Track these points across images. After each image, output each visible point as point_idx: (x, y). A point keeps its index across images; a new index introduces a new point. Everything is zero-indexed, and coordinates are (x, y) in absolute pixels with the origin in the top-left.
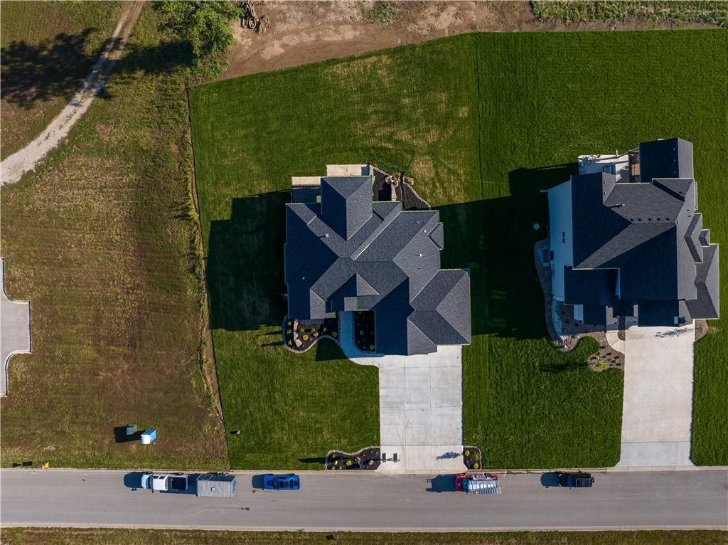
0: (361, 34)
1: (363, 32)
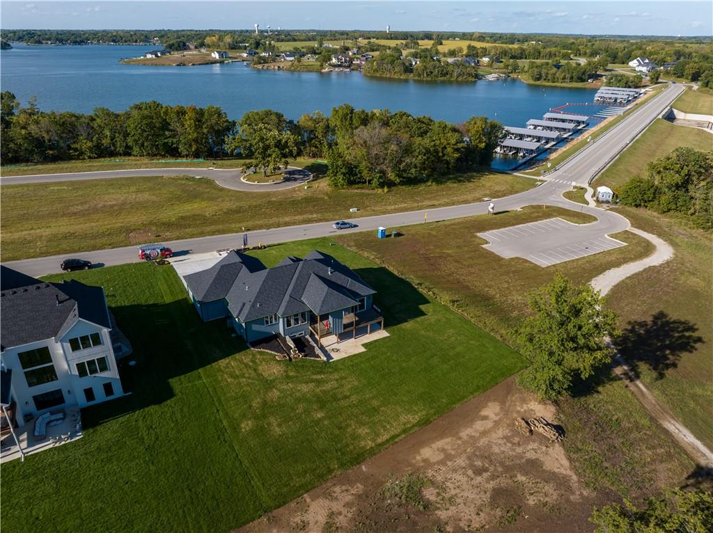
0: (414, 458)
1: (414, 461)
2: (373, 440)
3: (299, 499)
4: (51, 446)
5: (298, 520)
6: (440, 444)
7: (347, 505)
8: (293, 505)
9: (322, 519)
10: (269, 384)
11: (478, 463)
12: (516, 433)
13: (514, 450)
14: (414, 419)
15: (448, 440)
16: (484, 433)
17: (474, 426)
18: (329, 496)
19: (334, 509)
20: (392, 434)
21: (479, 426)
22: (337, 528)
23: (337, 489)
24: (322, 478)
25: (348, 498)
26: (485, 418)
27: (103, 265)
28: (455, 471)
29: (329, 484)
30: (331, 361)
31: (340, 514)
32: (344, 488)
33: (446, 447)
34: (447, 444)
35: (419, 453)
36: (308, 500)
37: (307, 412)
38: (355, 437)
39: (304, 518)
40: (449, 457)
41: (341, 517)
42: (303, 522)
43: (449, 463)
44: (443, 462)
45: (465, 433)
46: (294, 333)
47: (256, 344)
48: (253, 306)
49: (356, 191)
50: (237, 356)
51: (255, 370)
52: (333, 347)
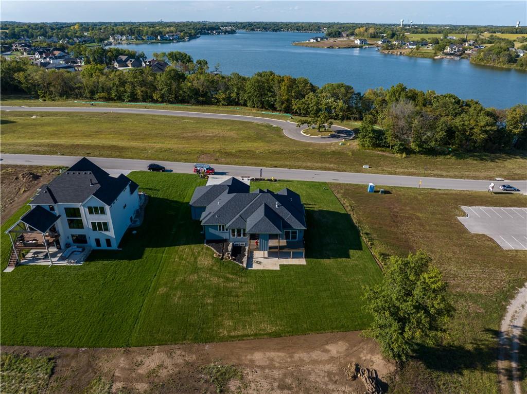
0: (246, 356)
1: (243, 358)
2: (229, 332)
3: (151, 347)
4: (65, 264)
5: (139, 359)
6: (273, 354)
7: (176, 365)
8: (145, 349)
9: (153, 366)
10: (196, 270)
11: (289, 381)
12: (341, 372)
13: (326, 385)
14: (270, 329)
15: (282, 354)
16: (315, 362)
17: (311, 353)
18: (170, 354)
19: (165, 363)
20: (246, 332)
21: (316, 355)
22: (157, 376)
23: (178, 352)
24: (175, 341)
25: (180, 361)
26: (327, 351)
27: (172, 171)
28: (266, 377)
29: (176, 347)
30: (249, 269)
31: (166, 368)
32: (183, 353)
33: (275, 359)
34: (278, 357)
35: (252, 354)
36: (156, 350)
37: (204, 296)
38: (220, 325)
39: (144, 360)
40: (271, 367)
41: (165, 370)
42: (141, 362)
43: (267, 371)
44: (263, 368)
45: (300, 355)
46: (237, 242)
47: (208, 242)
48: (214, 216)
49: (378, 152)
50: (193, 246)
51: (196, 258)
52: (259, 260)
